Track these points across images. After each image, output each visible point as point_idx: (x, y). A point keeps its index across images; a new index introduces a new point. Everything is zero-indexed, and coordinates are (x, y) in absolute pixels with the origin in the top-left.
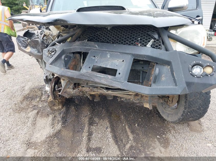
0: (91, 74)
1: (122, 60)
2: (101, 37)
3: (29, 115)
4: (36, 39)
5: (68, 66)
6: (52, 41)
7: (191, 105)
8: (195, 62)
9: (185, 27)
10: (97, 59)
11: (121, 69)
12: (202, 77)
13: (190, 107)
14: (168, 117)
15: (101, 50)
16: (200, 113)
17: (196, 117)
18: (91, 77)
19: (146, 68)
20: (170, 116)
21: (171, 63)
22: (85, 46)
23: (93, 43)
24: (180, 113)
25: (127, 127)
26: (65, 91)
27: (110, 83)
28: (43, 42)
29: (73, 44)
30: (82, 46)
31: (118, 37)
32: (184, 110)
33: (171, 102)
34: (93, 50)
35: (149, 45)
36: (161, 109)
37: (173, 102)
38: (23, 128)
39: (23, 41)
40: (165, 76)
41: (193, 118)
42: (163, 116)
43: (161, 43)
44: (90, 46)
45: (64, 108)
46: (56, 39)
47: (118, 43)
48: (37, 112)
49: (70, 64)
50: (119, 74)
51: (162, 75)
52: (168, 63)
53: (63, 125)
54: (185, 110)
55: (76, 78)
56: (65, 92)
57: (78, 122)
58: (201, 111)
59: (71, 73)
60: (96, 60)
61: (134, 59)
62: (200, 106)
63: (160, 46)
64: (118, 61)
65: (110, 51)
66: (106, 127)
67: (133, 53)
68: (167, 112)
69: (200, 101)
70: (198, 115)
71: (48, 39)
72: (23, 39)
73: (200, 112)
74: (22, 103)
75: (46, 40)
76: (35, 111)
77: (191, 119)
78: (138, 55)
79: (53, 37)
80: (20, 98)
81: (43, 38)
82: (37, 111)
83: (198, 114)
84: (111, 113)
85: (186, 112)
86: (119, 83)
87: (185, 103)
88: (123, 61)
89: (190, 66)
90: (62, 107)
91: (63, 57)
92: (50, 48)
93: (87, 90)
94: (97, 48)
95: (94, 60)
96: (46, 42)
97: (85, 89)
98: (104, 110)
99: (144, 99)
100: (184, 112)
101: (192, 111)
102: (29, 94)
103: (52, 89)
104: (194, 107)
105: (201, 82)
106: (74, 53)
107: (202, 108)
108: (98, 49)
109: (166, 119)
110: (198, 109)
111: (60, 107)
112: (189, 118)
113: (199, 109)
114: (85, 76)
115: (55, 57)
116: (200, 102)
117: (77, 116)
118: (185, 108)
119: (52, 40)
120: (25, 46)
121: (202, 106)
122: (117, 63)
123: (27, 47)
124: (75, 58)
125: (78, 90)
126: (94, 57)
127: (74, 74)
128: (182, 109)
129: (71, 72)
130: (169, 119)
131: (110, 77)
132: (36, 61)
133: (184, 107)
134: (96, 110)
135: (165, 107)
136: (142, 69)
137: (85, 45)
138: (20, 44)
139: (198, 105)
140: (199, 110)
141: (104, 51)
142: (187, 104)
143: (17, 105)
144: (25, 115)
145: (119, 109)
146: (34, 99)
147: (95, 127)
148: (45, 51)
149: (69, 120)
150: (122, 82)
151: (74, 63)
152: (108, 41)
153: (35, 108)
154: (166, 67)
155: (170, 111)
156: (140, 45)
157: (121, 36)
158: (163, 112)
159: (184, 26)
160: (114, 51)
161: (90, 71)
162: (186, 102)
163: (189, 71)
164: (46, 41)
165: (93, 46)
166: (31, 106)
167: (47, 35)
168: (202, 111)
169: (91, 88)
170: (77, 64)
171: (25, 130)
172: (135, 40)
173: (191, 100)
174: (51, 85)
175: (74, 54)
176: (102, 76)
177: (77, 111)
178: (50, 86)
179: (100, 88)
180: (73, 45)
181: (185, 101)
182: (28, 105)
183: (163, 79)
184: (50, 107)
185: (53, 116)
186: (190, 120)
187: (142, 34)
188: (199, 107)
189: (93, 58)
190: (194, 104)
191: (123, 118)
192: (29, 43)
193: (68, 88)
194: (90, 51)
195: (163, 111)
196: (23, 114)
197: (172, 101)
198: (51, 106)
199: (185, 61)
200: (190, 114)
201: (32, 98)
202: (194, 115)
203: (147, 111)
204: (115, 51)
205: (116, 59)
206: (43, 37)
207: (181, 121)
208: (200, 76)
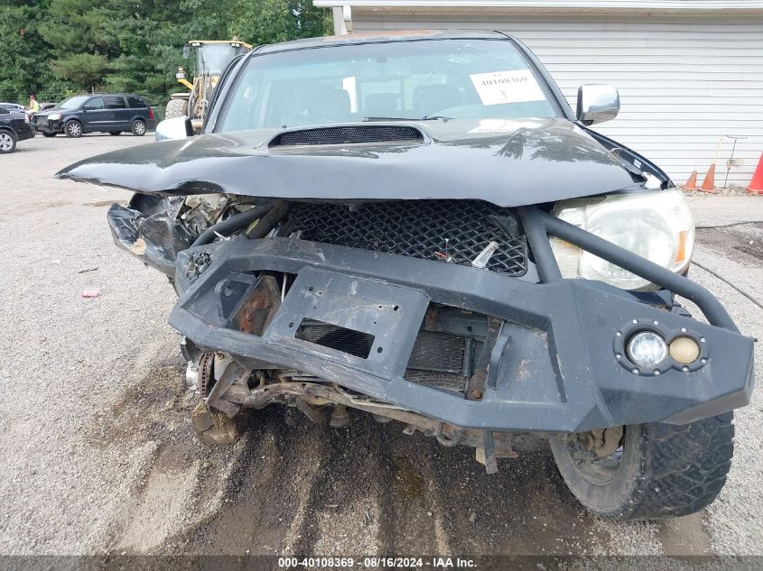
0: (294, 346)
1: (393, 306)
2: (344, 225)
3: (131, 456)
4: (161, 219)
5: (233, 315)
6: (209, 225)
7: (663, 459)
8: (635, 322)
9: (610, 201)
10: (317, 297)
11: (386, 336)
12: (657, 373)
13: (661, 465)
14: (590, 495)
15: (333, 270)
16: (700, 489)
17: (686, 505)
18: (293, 358)
19: (479, 332)
20: (595, 492)
21: (549, 324)
22: (289, 254)
23: (313, 244)
24: (628, 485)
25: (438, 523)
26: (222, 393)
27: (350, 380)
28: (178, 228)
29: (256, 246)
30: (279, 254)
31: (395, 227)
32: (638, 475)
33: (598, 443)
34: (312, 269)
35: (481, 261)
36: (567, 464)
37: (606, 443)
38: (104, 501)
39: (127, 221)
40: (529, 364)
41: (675, 504)
42: (574, 490)
43: (523, 252)
44: (302, 255)
45: (244, 440)
46: (220, 220)
47: (393, 244)
48: (155, 448)
49: (243, 307)
50: (380, 350)
51: (521, 361)
52: (539, 323)
53: (227, 501)
54: (643, 474)
55: (250, 356)
56: (222, 398)
57: (280, 491)
58: (702, 482)
59: (234, 341)
60: (315, 302)
61: (432, 305)
62: (696, 464)
63: (521, 262)
64: (380, 309)
65: (358, 274)
66: (367, 519)
67: (429, 285)
68: (588, 478)
69: (695, 447)
70: (693, 497)
71: (195, 220)
72: (126, 216)
73: (699, 483)
74: (116, 411)
75: (189, 222)
76: (152, 445)
77: (666, 508)
78: (441, 290)
79: (212, 213)
80: (114, 397)
81: (178, 217)
82: (159, 442)
83: (692, 492)
84: (395, 468)
85: (646, 485)
86: (376, 382)
87: (640, 449)
88: (396, 308)
89: (618, 334)
90: (237, 438)
91: (218, 287)
92: (196, 249)
93: (296, 393)
94: (321, 261)
95: (310, 299)
96: (188, 230)
97: (288, 389)
98: (371, 455)
99: (475, 436)
100: (639, 482)
101: (669, 481)
102: (144, 384)
103: (204, 378)
104: (672, 467)
105: (656, 393)
106: (257, 273)
107: (703, 472)
108: (324, 265)
109: (584, 503)
110: (689, 474)
111: (232, 434)
112: (659, 507)
113: (695, 473)
114: (274, 352)
115: (200, 285)
116: (693, 450)
117: (282, 472)
118: (643, 470)
119: (208, 222)
120: (130, 236)
121: (703, 465)
122: (377, 315)
123: (136, 241)
124: (260, 287)
125: (265, 390)
126: (311, 289)
127: (243, 344)
128: (632, 472)
129: (235, 339)
130: (592, 504)
131: (349, 358)
132: (168, 280)
133: (638, 466)
134: (345, 455)
135: (582, 461)
136: (467, 333)
137: (289, 250)
138: (117, 230)
139: (687, 460)
140: (693, 477)
141: (341, 271)
142: (648, 453)
143: (100, 419)
144: (120, 455)
145: (427, 455)
146: (159, 401)
147: (329, 516)
148: (183, 256)
149: (252, 484)
150: (387, 377)
151: (255, 304)
152: (362, 239)
153: (155, 433)
154: (536, 334)
155: (597, 474)
156: (450, 259)
157: (403, 223)
158: (573, 476)
159: (608, 197)
160: (371, 273)
161: (290, 335)
162: (643, 448)
163: (614, 351)
164: (187, 225)
165: (311, 255)
166: (143, 426)
167: (194, 207)
168: (705, 483)
169: (308, 385)
170: (266, 306)
171: (110, 506)
172: (463, 230)
173: (662, 440)
174: (203, 362)
175: (257, 277)
176: (328, 356)
177: (281, 451)
178: (201, 367)
179: (337, 388)
180: (256, 249)
181: (640, 445)
182: (134, 422)
183: (524, 374)
184: (201, 434)
185: (205, 465)
186: (665, 513)
187: (466, 220)
188: (693, 466)
189: (308, 294)
190: (675, 456)
191: (431, 490)
192: (142, 227)
193: (233, 384)
194: (303, 269)
195: (574, 472)
196: (113, 452)
197: (604, 440)
198: (202, 429)
199: (602, 315)
200: (662, 491)
201: (152, 400)
202: (676, 496)
203: (524, 467)
204: (375, 274)
205: (374, 302)
206: (182, 212)
207: (633, 516)
208: (651, 372)
